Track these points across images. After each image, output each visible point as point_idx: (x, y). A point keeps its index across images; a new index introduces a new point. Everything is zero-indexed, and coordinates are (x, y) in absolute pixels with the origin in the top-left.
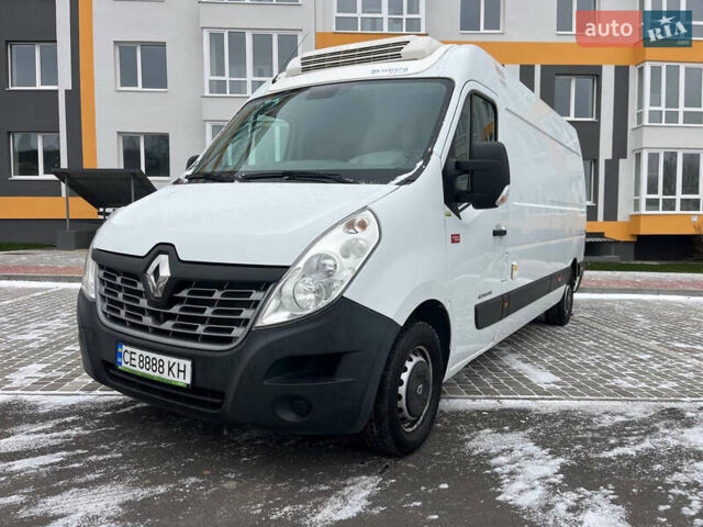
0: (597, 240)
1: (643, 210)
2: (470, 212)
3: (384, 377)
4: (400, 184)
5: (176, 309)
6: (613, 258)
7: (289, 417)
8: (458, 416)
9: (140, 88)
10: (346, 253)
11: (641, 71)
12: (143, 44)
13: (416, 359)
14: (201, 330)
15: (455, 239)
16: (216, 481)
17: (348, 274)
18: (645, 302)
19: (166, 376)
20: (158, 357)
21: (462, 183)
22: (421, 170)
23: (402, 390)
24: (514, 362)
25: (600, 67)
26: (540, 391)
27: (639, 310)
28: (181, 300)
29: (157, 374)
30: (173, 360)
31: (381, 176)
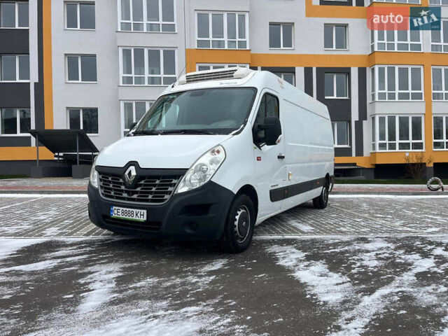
0: (352, 167)
1: (378, 150)
2: (266, 148)
3: (228, 216)
4: (234, 135)
5: (139, 189)
6: (362, 177)
7: (188, 231)
8: (263, 241)
9: (80, 81)
10: (212, 162)
11: (373, 70)
12: (82, 56)
13: (242, 211)
14: (150, 197)
15: (259, 159)
16: (158, 262)
17: (213, 172)
18: (371, 198)
19: (135, 218)
20: (131, 210)
21: (262, 134)
22: (242, 129)
23: (236, 223)
24: (294, 223)
25: (350, 68)
26: (303, 232)
27: (365, 202)
28: (141, 185)
29: (131, 217)
30: (138, 210)
31: (226, 132)
